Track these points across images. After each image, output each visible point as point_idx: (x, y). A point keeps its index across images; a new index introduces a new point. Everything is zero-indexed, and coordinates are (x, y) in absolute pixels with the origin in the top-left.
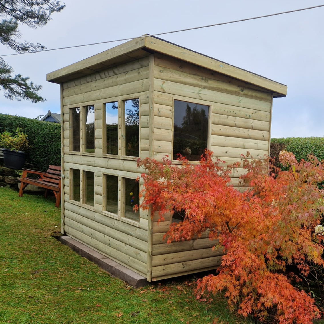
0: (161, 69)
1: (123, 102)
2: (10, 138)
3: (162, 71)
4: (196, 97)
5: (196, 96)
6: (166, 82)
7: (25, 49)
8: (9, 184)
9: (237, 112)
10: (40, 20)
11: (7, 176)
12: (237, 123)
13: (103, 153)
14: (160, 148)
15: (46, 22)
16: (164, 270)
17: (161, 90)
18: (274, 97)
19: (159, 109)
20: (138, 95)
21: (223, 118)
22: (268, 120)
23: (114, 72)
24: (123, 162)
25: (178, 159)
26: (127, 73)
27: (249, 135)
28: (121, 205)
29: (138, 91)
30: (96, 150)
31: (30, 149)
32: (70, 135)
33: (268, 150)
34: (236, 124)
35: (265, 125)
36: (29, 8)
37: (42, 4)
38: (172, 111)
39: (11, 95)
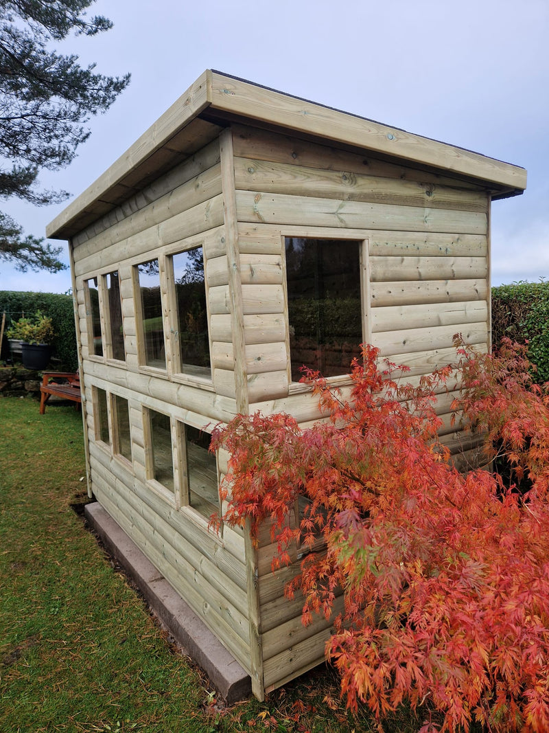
0: (250, 164)
1: (168, 259)
2: (28, 327)
3: (252, 170)
4: (331, 224)
5: (334, 220)
6: (264, 196)
7: (45, 201)
8: (31, 392)
9: (422, 245)
10: (63, 159)
11: (28, 380)
12: (423, 271)
13: (140, 365)
14: (260, 362)
15: (70, 161)
16: (291, 660)
17: (254, 219)
18: (494, 198)
19: (252, 265)
20: (200, 240)
21: (393, 265)
22: (483, 251)
23: (146, 198)
24: (179, 389)
25: (303, 379)
26: (171, 195)
27: (448, 293)
28: (181, 479)
29: (198, 230)
30: (128, 357)
31: (56, 338)
32: (88, 326)
33: (487, 321)
34: (420, 273)
35: (477, 264)
36: (46, 145)
37: (63, 136)
38: (281, 267)
39: (24, 265)
